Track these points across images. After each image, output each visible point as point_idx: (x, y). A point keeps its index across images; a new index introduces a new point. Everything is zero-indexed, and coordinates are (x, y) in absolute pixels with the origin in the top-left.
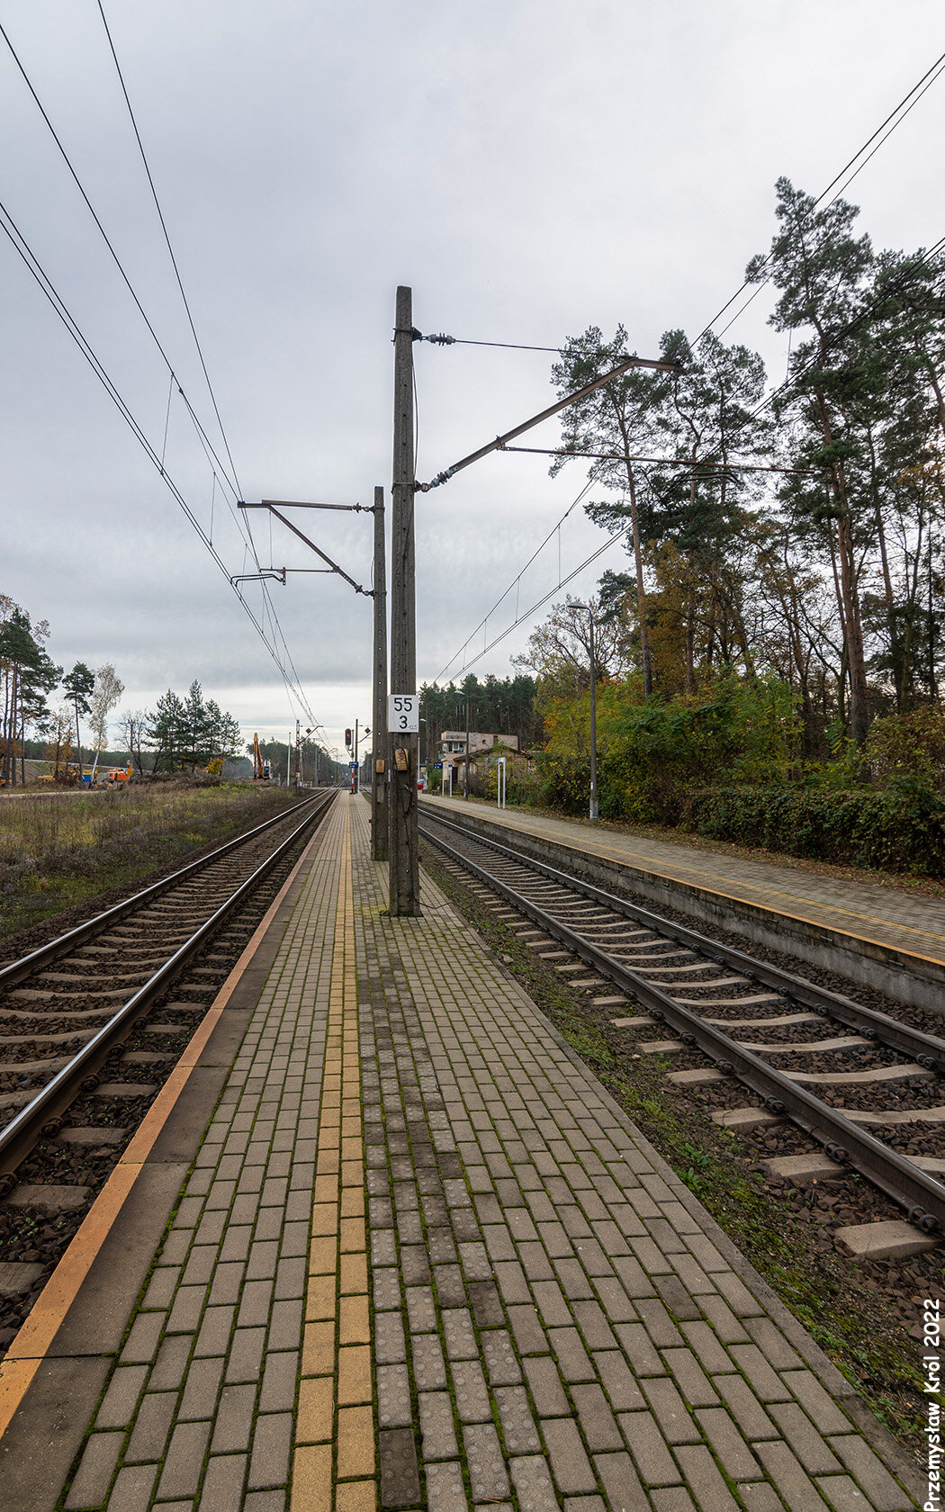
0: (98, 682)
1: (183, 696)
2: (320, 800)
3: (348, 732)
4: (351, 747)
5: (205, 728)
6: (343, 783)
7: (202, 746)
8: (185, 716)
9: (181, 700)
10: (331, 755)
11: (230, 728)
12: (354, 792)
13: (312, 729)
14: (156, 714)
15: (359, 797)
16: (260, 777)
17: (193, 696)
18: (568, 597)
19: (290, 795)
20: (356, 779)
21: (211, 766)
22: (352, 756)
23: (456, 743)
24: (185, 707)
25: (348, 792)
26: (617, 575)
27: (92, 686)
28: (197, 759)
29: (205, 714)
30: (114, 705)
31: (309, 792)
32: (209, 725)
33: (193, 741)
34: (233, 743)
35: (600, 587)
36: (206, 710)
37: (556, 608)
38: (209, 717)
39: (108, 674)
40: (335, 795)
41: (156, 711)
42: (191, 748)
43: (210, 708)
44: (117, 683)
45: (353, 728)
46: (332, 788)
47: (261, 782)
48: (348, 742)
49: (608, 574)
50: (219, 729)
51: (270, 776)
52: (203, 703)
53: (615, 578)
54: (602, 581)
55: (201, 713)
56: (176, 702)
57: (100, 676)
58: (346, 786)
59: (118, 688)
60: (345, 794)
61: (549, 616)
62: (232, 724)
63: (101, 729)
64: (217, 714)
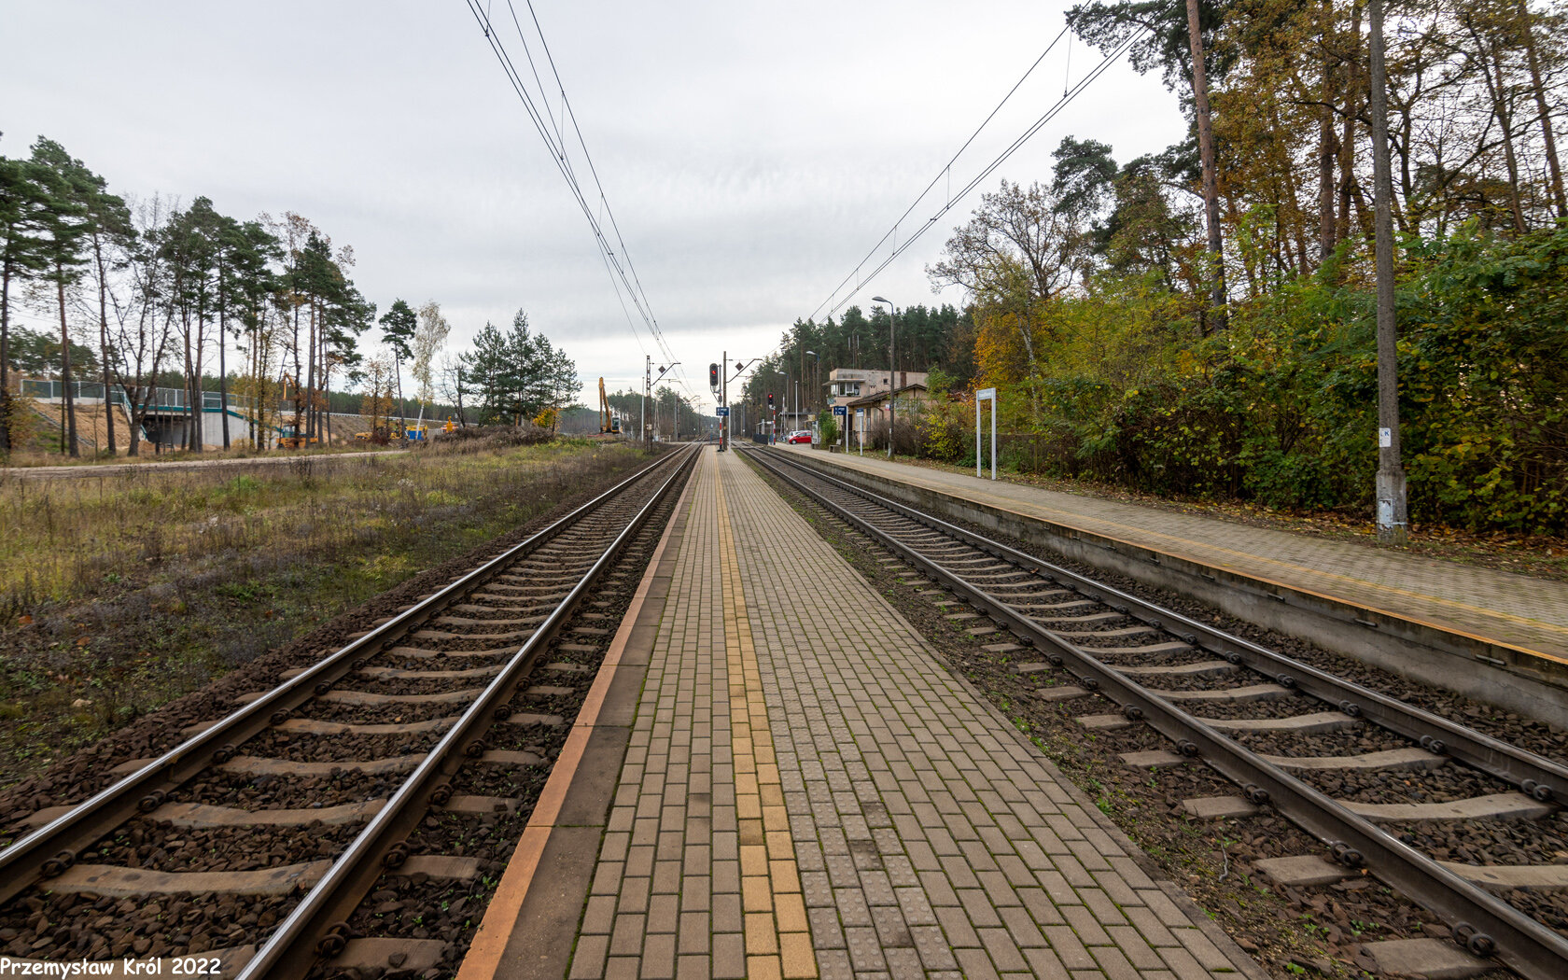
0: (421, 322)
1: (506, 329)
2: (678, 461)
3: (714, 368)
4: (717, 388)
5: (535, 371)
6: (706, 437)
7: (533, 392)
8: (509, 355)
9: (504, 336)
10: (693, 405)
11: (565, 369)
12: (722, 449)
13: (666, 367)
14: (473, 354)
15: (730, 457)
16: (609, 431)
17: (518, 329)
18: (1004, 184)
19: (639, 453)
20: (725, 432)
21: (541, 417)
22: (720, 400)
23: (850, 383)
24: (507, 344)
25: (714, 448)
26: (1080, 142)
27: (414, 327)
28: (521, 409)
29: (533, 351)
30: (440, 348)
31: (665, 448)
32: (537, 366)
33: (521, 386)
34: (569, 389)
35: (1055, 162)
36: (534, 346)
37: (988, 198)
38: (539, 355)
39: (432, 312)
40: (698, 452)
41: (473, 350)
42: (517, 396)
43: (539, 344)
44: (442, 323)
45: (719, 362)
46: (694, 443)
47: (610, 437)
48: (714, 381)
49: (1068, 143)
50: (551, 370)
51: (620, 429)
52: (531, 338)
53: (1076, 148)
54: (1058, 153)
55: (528, 352)
56: (498, 338)
57: (422, 314)
58: (711, 439)
59: (443, 329)
60: (711, 451)
61: (974, 212)
62: (566, 363)
63: (426, 378)
64: (548, 351)
